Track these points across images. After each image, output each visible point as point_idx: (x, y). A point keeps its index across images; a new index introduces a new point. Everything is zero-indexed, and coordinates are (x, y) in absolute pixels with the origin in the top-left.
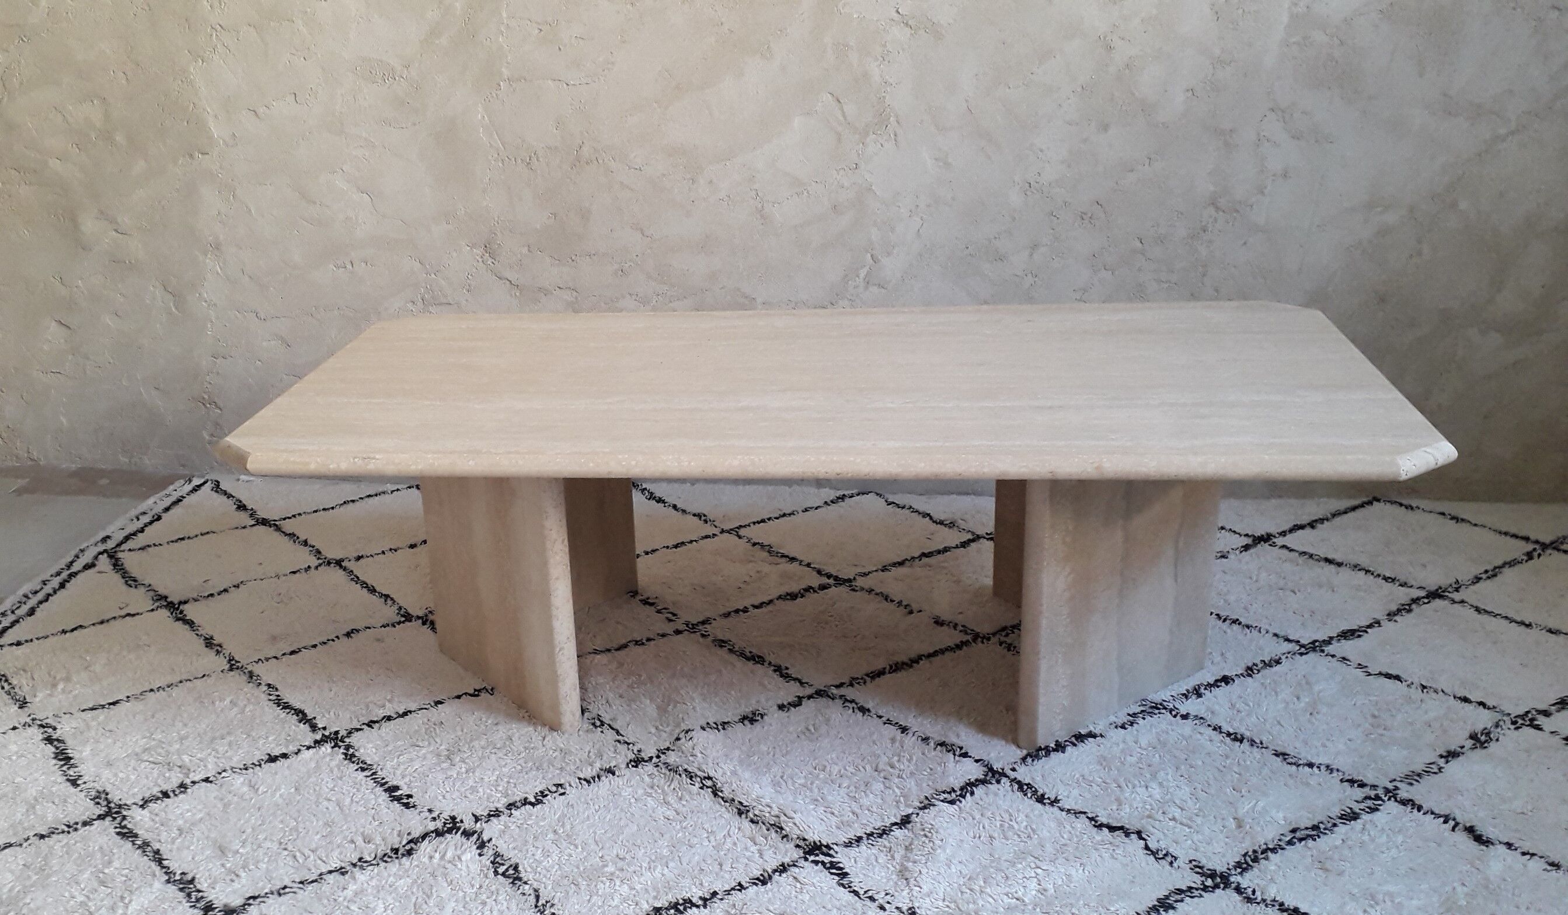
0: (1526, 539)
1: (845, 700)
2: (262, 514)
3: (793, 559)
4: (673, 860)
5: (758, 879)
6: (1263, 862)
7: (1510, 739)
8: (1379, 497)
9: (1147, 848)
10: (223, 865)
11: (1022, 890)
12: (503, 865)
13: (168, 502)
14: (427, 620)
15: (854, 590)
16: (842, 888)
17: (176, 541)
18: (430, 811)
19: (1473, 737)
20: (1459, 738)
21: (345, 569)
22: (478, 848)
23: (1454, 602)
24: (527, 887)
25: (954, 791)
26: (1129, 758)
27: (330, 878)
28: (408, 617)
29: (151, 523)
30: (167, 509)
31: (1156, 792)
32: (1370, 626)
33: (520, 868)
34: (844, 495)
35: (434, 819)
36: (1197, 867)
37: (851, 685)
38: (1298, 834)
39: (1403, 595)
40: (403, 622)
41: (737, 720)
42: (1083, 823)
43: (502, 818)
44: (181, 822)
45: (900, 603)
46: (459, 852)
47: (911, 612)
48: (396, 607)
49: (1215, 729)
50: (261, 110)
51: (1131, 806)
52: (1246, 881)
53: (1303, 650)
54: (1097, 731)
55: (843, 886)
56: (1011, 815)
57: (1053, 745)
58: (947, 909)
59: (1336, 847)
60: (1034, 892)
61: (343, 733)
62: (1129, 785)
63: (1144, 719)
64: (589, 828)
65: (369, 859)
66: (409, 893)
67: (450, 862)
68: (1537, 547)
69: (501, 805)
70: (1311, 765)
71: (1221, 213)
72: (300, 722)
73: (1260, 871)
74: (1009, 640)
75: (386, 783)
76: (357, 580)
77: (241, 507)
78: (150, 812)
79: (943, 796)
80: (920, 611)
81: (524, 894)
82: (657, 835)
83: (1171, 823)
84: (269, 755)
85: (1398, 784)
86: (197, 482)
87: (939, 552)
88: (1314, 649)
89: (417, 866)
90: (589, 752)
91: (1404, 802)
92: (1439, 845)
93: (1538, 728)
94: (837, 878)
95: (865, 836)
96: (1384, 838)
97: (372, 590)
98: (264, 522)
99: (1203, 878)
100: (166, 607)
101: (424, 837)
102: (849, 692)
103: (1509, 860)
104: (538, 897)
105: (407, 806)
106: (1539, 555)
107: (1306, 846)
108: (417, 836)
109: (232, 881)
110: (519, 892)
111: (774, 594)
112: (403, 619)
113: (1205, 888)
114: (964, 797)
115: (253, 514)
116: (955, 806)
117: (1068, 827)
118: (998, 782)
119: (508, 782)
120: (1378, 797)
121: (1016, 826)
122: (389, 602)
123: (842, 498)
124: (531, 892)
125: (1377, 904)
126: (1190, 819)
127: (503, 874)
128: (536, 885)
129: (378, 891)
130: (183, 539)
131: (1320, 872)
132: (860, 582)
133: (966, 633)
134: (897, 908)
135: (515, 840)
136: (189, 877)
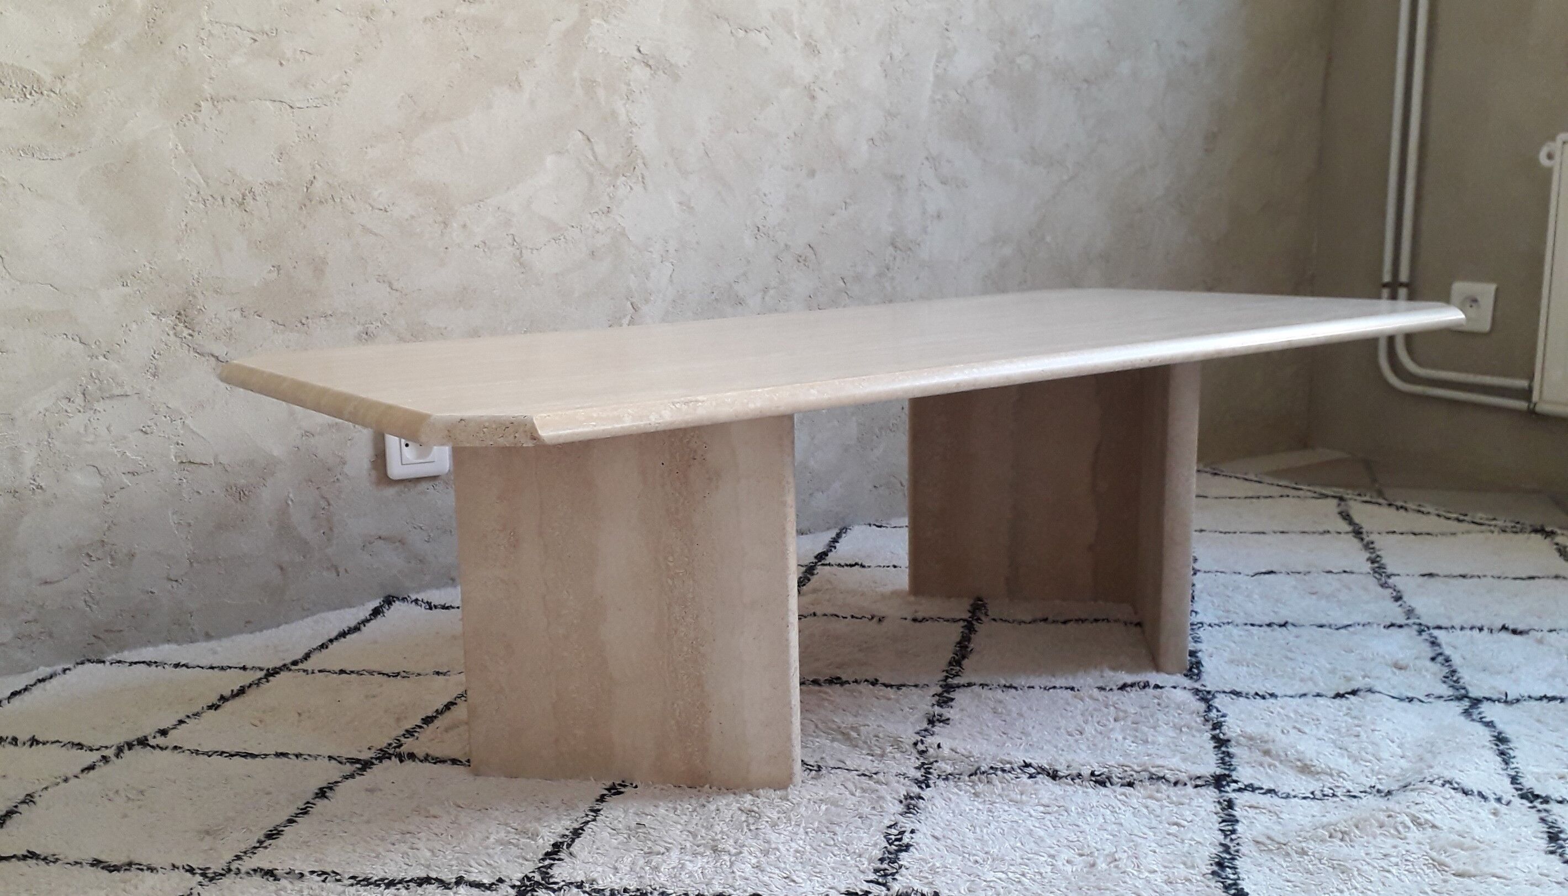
1: (978, 685)
14: (399, 756)
31: (1310, 668)
37: (956, 675)
41: (926, 725)
42: (1321, 700)
56: (1271, 712)
80: (884, 618)
99: (1458, 702)
102: (970, 680)
118: (1214, 696)
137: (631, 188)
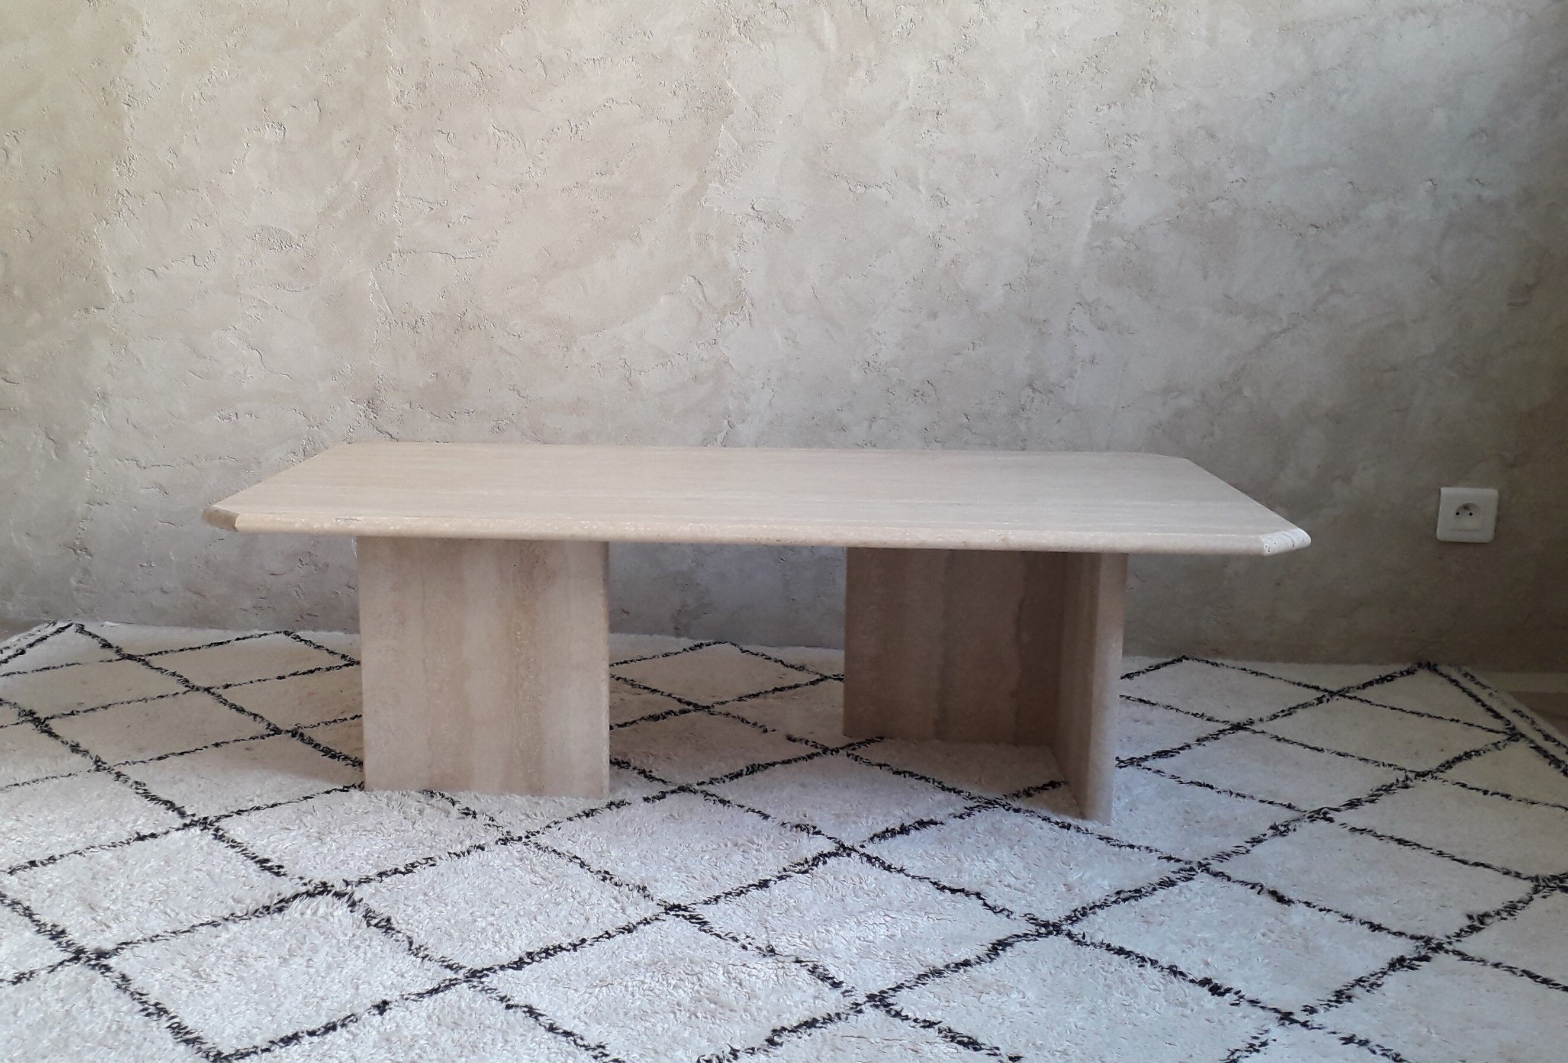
0: (1317, 688)
1: (706, 794)
2: (127, 651)
3: (654, 691)
4: (541, 914)
5: (624, 928)
6: (1091, 916)
7: (1306, 828)
8: (1187, 656)
9: (985, 904)
10: (94, 919)
11: (872, 934)
12: (375, 918)
13: (32, 640)
14: (296, 733)
15: (712, 714)
16: (703, 933)
17: (41, 670)
18: (301, 878)
19: (1274, 827)
20: (1262, 827)
21: (213, 694)
22: (349, 906)
23: (1255, 732)
24: (400, 935)
25: (807, 862)
26: (967, 840)
27: (203, 929)
28: (277, 731)
29: (15, 656)
30: (31, 645)
31: (994, 865)
32: (1182, 748)
33: (393, 921)
34: (702, 644)
35: (305, 884)
36: (1032, 919)
37: (711, 783)
38: (1122, 896)
39: (1212, 728)
40: (273, 735)
41: (604, 806)
42: (925, 887)
43: (373, 883)
44: (50, 886)
45: (755, 724)
46: (330, 910)
47: (766, 731)
48: (266, 723)
49: (1044, 819)
50: (160, 270)
51: (970, 875)
52: (1076, 929)
53: (1122, 764)
54: (938, 820)
55: (705, 931)
56: (861, 878)
57: (898, 829)
58: (804, 947)
59: (1157, 905)
60: (883, 937)
61: (212, 818)
62: (968, 859)
63: (979, 811)
64: (459, 891)
65: (240, 915)
66: (283, 940)
67: (322, 917)
68: (1326, 694)
69: (373, 873)
70: (1132, 846)
71: (1038, 394)
72: (168, 809)
73: (1089, 922)
74: (856, 753)
75: (256, 857)
76: (225, 702)
77: (106, 645)
78: (19, 878)
79: (798, 869)
80: (774, 730)
81: (397, 941)
82: (525, 896)
83: (1006, 889)
84: (138, 833)
85: (1211, 861)
86: (60, 624)
87: (790, 688)
88: (1132, 764)
89: (290, 920)
90: (459, 834)
91: (1216, 875)
92: (1247, 904)
93: (1331, 820)
94: (698, 926)
95: (724, 895)
96: (1198, 900)
97: (241, 710)
98: (130, 657)
99: (1038, 927)
100: (31, 721)
101: (295, 897)
102: (711, 789)
103: (1308, 915)
104: (411, 943)
105: (278, 874)
106: (1328, 700)
107: (1129, 904)
108: (288, 896)
109: (103, 931)
110: (393, 938)
111: (637, 716)
112: (273, 733)
113: (1039, 935)
114: (817, 865)
115: (118, 651)
116: (808, 875)
117: (913, 889)
118: (849, 855)
119: (379, 857)
120: (1192, 869)
121: (866, 887)
122: (258, 719)
123: (700, 646)
124: (405, 938)
125: (1194, 947)
126: (1024, 885)
127: (376, 925)
128: (409, 934)
129: (252, 940)
130: (48, 668)
131: (1144, 924)
132: (718, 708)
133: (817, 747)
134: (757, 948)
135: (386, 900)
136: (60, 929)
137: (738, 324)
